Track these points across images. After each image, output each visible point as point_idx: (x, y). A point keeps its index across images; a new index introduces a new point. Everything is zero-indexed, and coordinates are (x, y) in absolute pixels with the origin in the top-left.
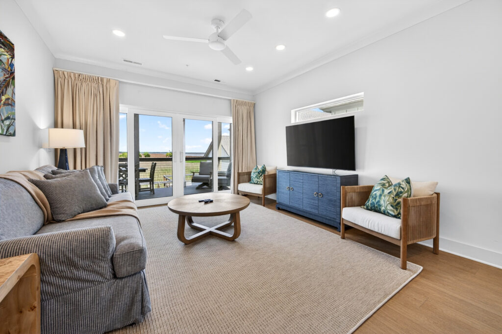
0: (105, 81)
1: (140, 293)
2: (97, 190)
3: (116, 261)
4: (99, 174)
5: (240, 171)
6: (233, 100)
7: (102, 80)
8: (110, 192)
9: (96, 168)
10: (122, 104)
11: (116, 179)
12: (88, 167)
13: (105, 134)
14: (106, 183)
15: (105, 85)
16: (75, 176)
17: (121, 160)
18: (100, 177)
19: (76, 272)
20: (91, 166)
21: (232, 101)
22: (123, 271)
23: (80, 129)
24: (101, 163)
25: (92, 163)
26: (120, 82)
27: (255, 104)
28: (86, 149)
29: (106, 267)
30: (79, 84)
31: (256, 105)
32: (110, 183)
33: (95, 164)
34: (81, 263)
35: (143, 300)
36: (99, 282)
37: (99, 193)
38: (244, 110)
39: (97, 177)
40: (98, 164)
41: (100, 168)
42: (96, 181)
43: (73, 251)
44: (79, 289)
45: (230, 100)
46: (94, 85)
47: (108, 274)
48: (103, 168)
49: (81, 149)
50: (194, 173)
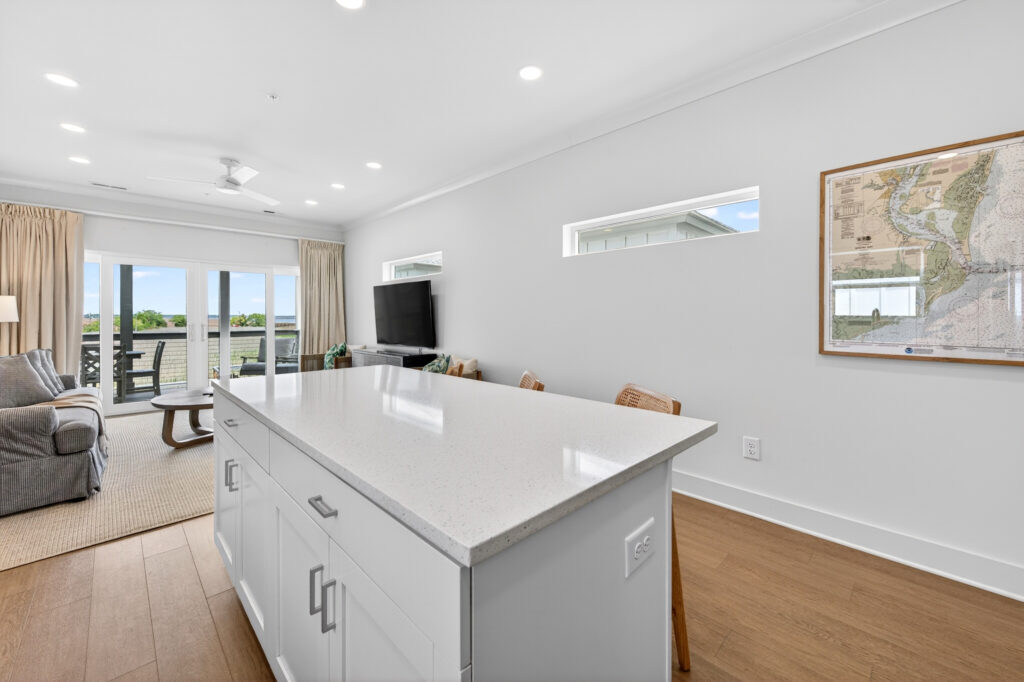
0: (57, 214)
1: (86, 470)
2: (38, 380)
3: (58, 438)
4: (42, 360)
5: (307, 353)
6: (303, 242)
7: (52, 213)
8: (61, 386)
9: (37, 352)
10: (89, 249)
11: (76, 368)
12: (22, 351)
13: (57, 297)
14: (54, 374)
15: (56, 221)
16: (5, 363)
17: (86, 338)
18: (44, 365)
19: (14, 444)
20: (29, 349)
21: (300, 242)
22: (66, 447)
23: (9, 294)
24: (48, 343)
25: (30, 344)
26: (86, 215)
27: (344, 246)
28: (19, 324)
29: (47, 443)
30: (7, 220)
31: (346, 248)
32: (64, 373)
33: (36, 347)
34: (20, 435)
35: (89, 476)
36: (40, 456)
37: (42, 383)
38: (322, 258)
39: (39, 364)
40: (43, 346)
41: (44, 353)
42: (38, 370)
43: (11, 424)
44: (18, 461)
45: (297, 240)
46: (37, 221)
47: (49, 448)
48: (50, 354)
49: (10, 324)
50: (245, 359)
